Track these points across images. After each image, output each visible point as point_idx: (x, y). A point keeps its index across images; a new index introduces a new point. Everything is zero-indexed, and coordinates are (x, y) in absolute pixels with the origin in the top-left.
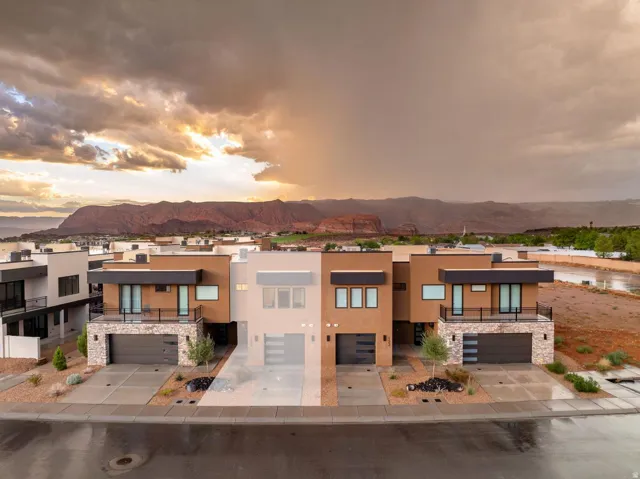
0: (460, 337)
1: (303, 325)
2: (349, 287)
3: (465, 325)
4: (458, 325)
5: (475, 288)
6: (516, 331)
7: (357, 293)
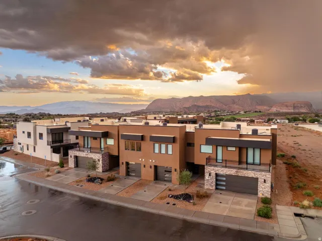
0: (213, 174)
1: (140, 159)
2: (160, 143)
3: (216, 168)
4: (212, 168)
5: (229, 149)
6: (246, 175)
7: (163, 146)
